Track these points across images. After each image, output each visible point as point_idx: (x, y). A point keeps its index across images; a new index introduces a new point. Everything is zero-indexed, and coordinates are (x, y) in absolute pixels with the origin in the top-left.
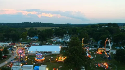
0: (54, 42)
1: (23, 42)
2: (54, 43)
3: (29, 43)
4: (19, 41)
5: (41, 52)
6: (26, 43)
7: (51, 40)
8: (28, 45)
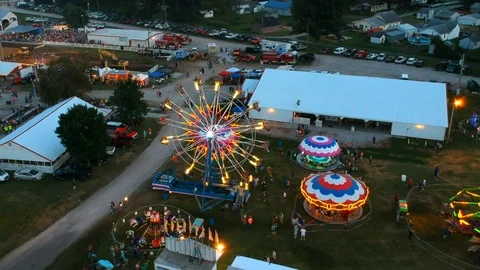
0: (374, 40)
1: (219, 27)
2: (377, 48)
3: (245, 41)
4: (200, 19)
5: (322, 118)
6: (234, 36)
7: (358, 24)
8: (243, 47)
